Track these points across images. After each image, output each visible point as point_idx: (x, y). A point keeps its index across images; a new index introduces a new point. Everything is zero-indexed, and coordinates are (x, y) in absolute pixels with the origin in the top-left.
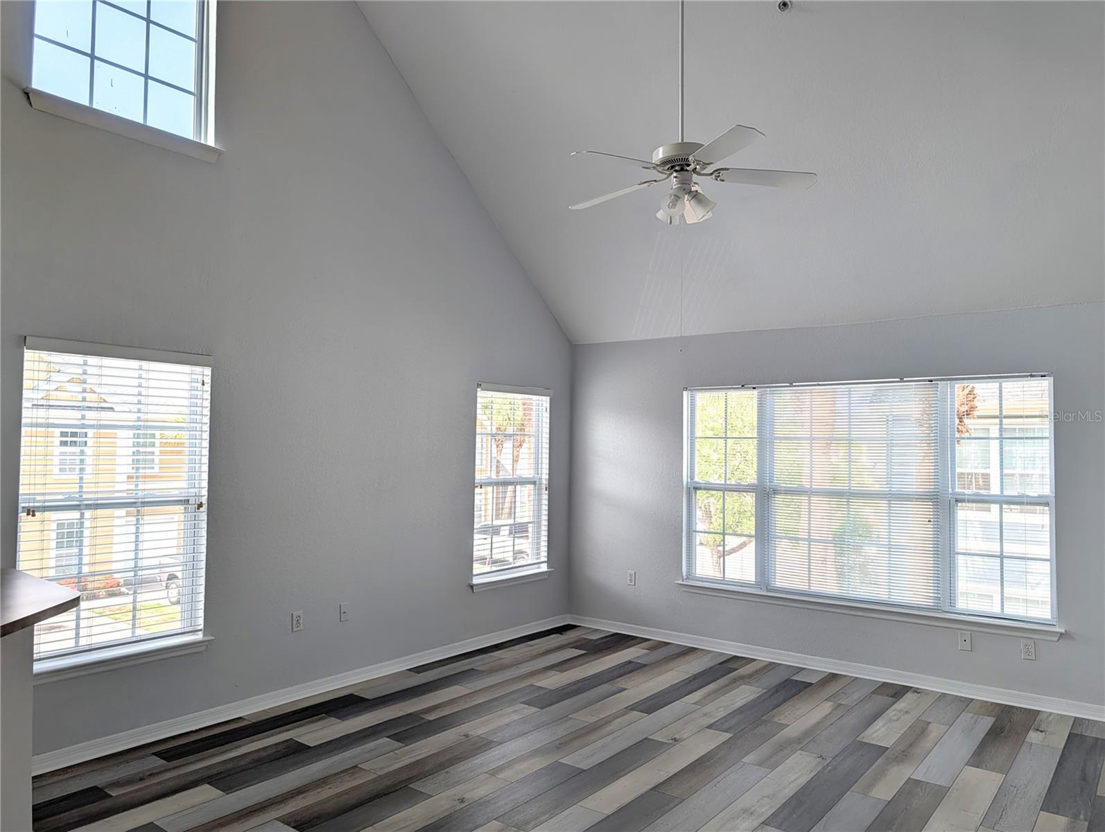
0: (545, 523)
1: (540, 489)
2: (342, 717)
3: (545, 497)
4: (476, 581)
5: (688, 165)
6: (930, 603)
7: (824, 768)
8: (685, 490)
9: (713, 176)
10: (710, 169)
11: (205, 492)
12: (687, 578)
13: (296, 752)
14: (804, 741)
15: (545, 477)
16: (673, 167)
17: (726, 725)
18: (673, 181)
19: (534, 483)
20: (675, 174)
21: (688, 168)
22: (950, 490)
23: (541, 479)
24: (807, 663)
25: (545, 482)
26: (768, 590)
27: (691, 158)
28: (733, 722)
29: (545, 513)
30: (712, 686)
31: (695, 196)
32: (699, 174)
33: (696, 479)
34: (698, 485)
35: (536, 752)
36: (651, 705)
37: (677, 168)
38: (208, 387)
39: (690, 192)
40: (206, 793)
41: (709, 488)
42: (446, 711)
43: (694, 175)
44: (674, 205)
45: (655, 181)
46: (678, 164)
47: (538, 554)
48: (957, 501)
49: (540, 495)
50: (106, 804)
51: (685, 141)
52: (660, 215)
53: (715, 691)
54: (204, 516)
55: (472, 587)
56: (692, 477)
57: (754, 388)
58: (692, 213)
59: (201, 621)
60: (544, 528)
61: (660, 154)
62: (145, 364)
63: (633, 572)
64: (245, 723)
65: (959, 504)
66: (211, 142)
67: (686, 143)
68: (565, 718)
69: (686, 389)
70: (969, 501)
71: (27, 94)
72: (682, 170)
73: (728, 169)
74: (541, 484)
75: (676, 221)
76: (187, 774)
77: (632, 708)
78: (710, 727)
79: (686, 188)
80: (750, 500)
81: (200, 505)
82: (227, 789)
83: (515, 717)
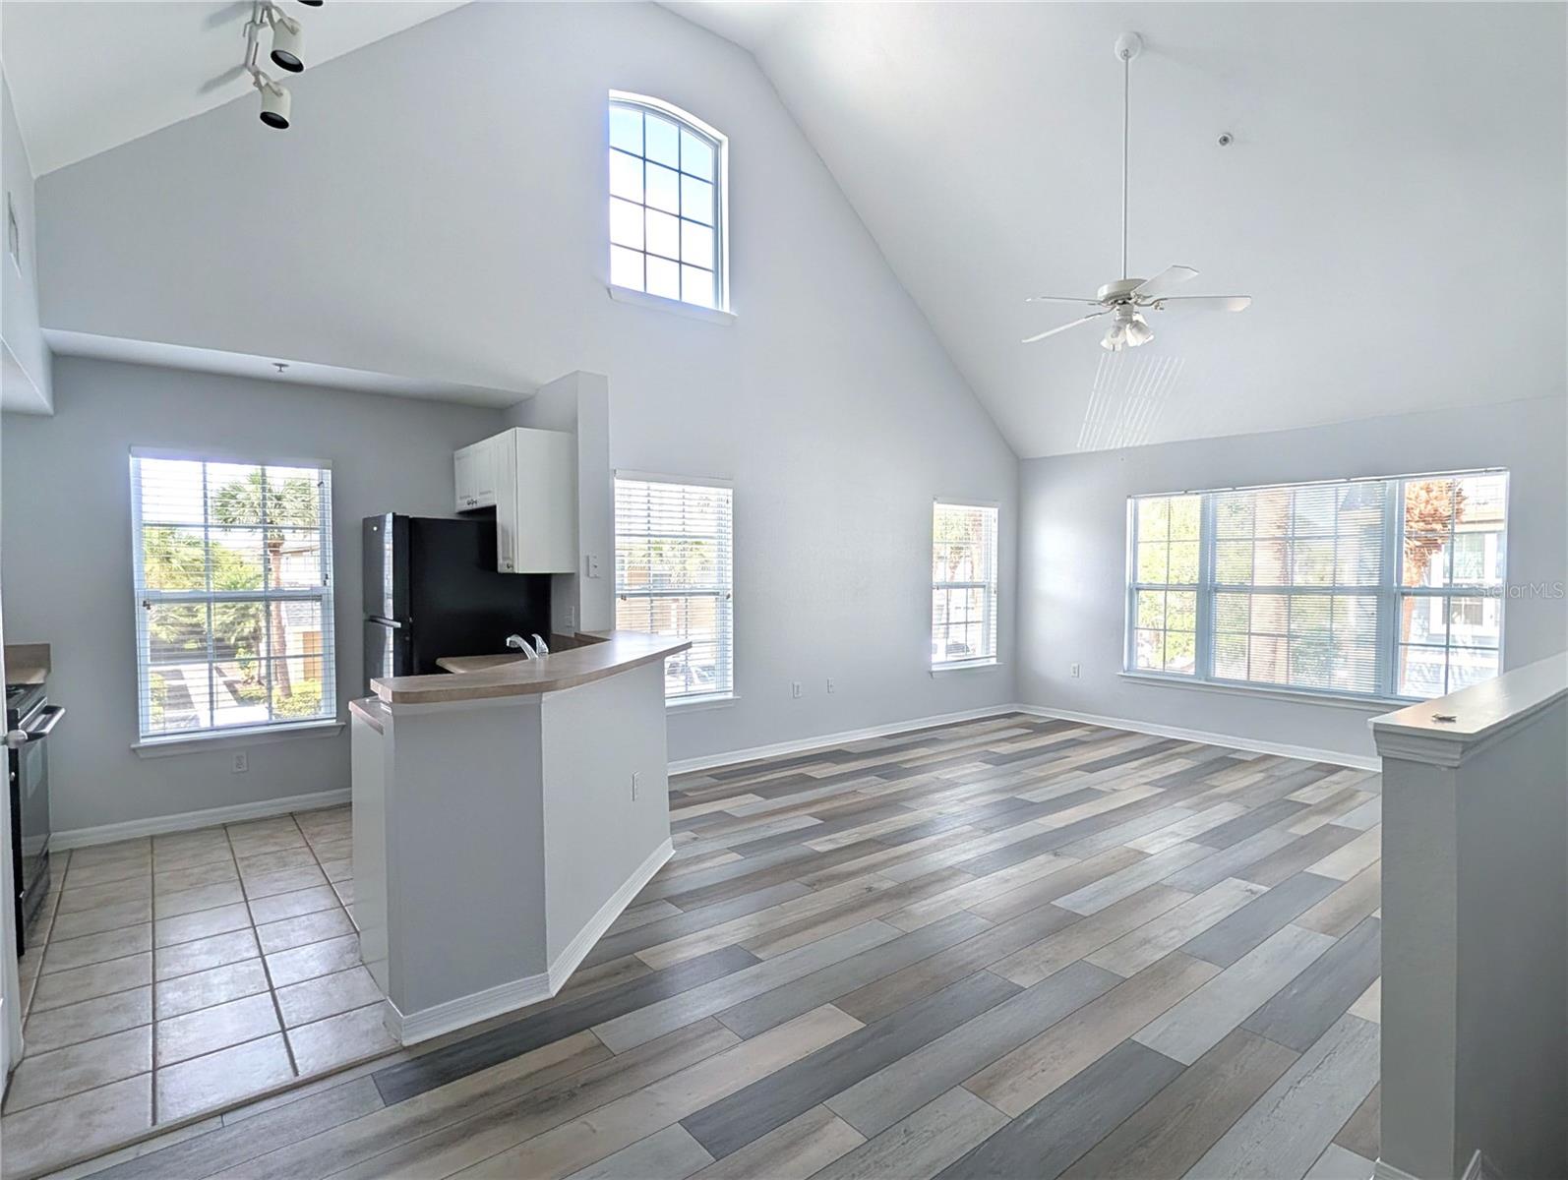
0: (994, 622)
1: (990, 592)
2: (837, 763)
3: (994, 598)
4: (934, 668)
5: (1130, 299)
6: (1371, 691)
7: (1248, 814)
8: (1127, 592)
9: (1153, 306)
10: (1149, 301)
11: (730, 586)
12: (1128, 670)
13: (807, 782)
14: (1231, 797)
15: (994, 580)
16: (1116, 301)
17: (1160, 784)
18: (1116, 313)
19: (984, 587)
20: (1118, 307)
21: (1130, 302)
22: (1395, 584)
23: (989, 583)
24: (1244, 744)
25: (994, 586)
26: (1207, 680)
27: (1132, 294)
28: (1167, 781)
29: (994, 613)
30: (1150, 759)
31: (1137, 325)
32: (1139, 305)
33: (1139, 581)
34: (1140, 586)
35: (994, 791)
36: (1092, 768)
37: (1120, 302)
38: (730, 505)
39: (1131, 322)
40: (751, 798)
41: (1151, 588)
42: (918, 763)
43: (1136, 306)
44: (1117, 336)
45: (1100, 314)
46: (1122, 299)
47: (988, 649)
48: (1403, 594)
49: (989, 597)
50: (685, 800)
51: (1128, 278)
52: (1104, 343)
53: (1154, 762)
54: (730, 605)
55: (931, 673)
56: (1135, 579)
57: (1197, 494)
58: (1132, 338)
59: (731, 684)
60: (994, 627)
61: (1104, 291)
62: (687, 488)
63: (1076, 665)
64: (764, 763)
65: (1406, 598)
66: (726, 308)
67: (1129, 280)
68: (1018, 772)
69: (1129, 497)
70: (1415, 595)
71: (609, 290)
72: (1124, 303)
73: (1165, 299)
74: (990, 588)
75: (1119, 348)
76: (733, 788)
77: (1077, 768)
78: (1146, 784)
79: (1127, 319)
80: (1191, 597)
81: (728, 597)
82: (767, 797)
83: (975, 770)
